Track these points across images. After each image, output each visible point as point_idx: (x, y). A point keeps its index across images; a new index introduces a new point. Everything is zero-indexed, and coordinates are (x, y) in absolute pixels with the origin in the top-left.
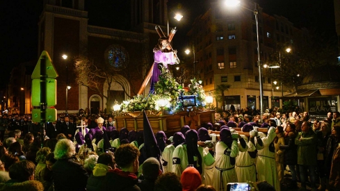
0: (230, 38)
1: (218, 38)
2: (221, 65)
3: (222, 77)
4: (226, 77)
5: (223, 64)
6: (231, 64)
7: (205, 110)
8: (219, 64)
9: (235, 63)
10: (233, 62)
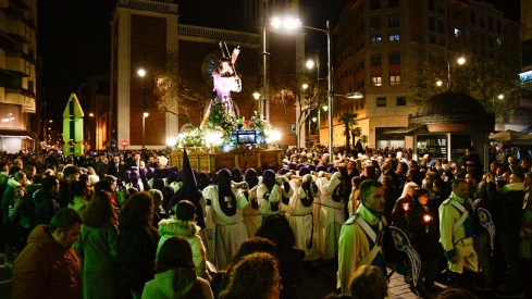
0: (392, 38)
1: (373, 40)
2: (378, 81)
3: (378, 99)
4: (385, 99)
5: (379, 79)
6: (392, 79)
7: (271, 149)
8: (375, 79)
9: (398, 78)
10: (395, 75)
